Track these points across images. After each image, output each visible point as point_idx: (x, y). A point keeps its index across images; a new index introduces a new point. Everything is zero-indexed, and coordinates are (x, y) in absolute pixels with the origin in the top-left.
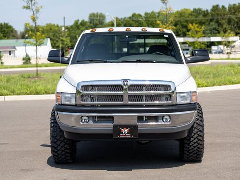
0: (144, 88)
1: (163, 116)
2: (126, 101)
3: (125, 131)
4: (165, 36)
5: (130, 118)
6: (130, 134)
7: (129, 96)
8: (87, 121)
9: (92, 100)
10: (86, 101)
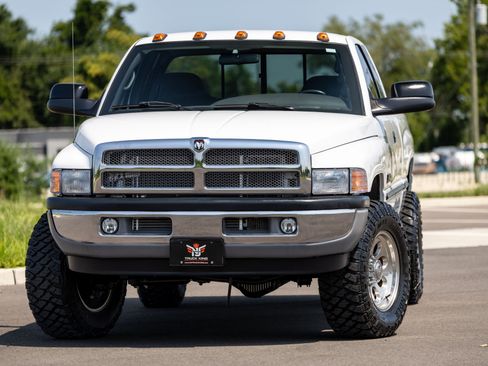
0: (241, 157)
1: (282, 219)
2: (200, 186)
3: (197, 251)
4: (328, 50)
5: (207, 222)
6: (206, 259)
7: (206, 174)
8: (115, 228)
9: (128, 183)
10: (115, 186)
